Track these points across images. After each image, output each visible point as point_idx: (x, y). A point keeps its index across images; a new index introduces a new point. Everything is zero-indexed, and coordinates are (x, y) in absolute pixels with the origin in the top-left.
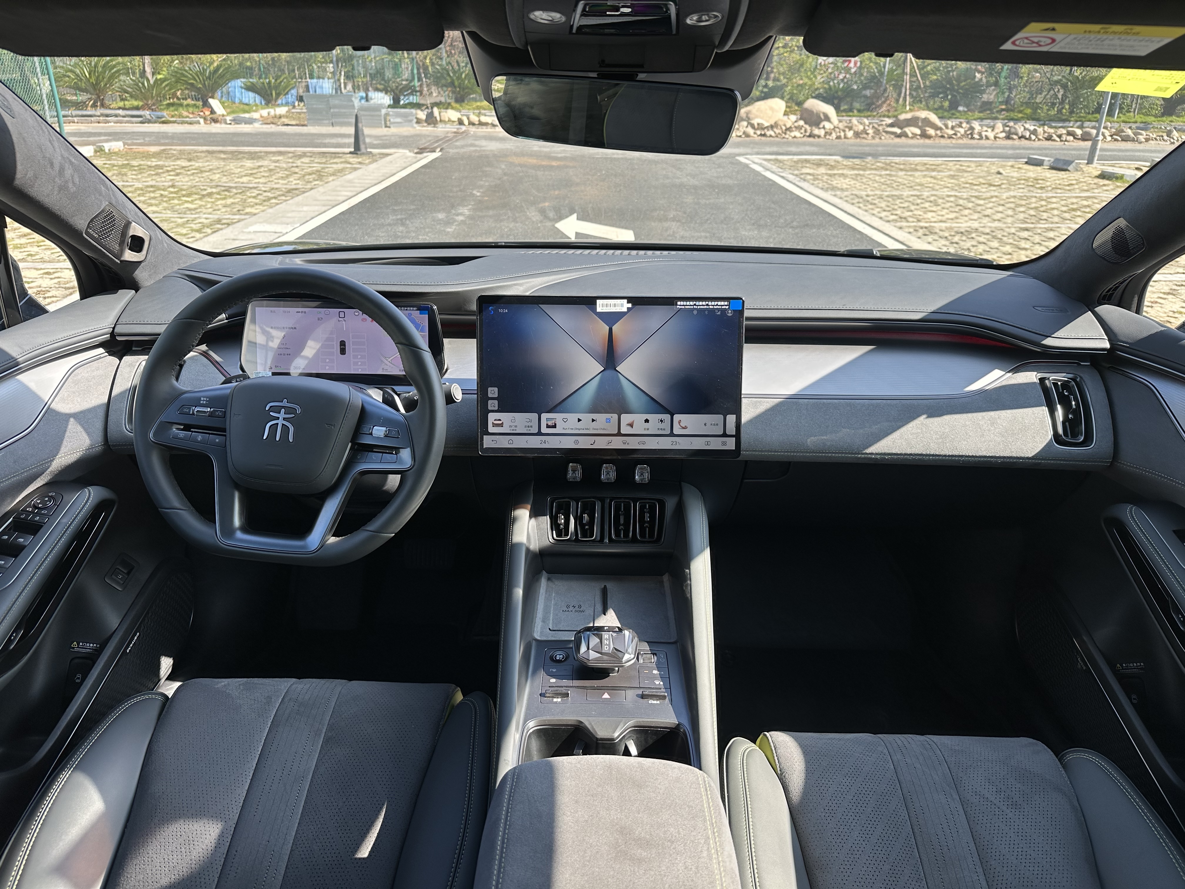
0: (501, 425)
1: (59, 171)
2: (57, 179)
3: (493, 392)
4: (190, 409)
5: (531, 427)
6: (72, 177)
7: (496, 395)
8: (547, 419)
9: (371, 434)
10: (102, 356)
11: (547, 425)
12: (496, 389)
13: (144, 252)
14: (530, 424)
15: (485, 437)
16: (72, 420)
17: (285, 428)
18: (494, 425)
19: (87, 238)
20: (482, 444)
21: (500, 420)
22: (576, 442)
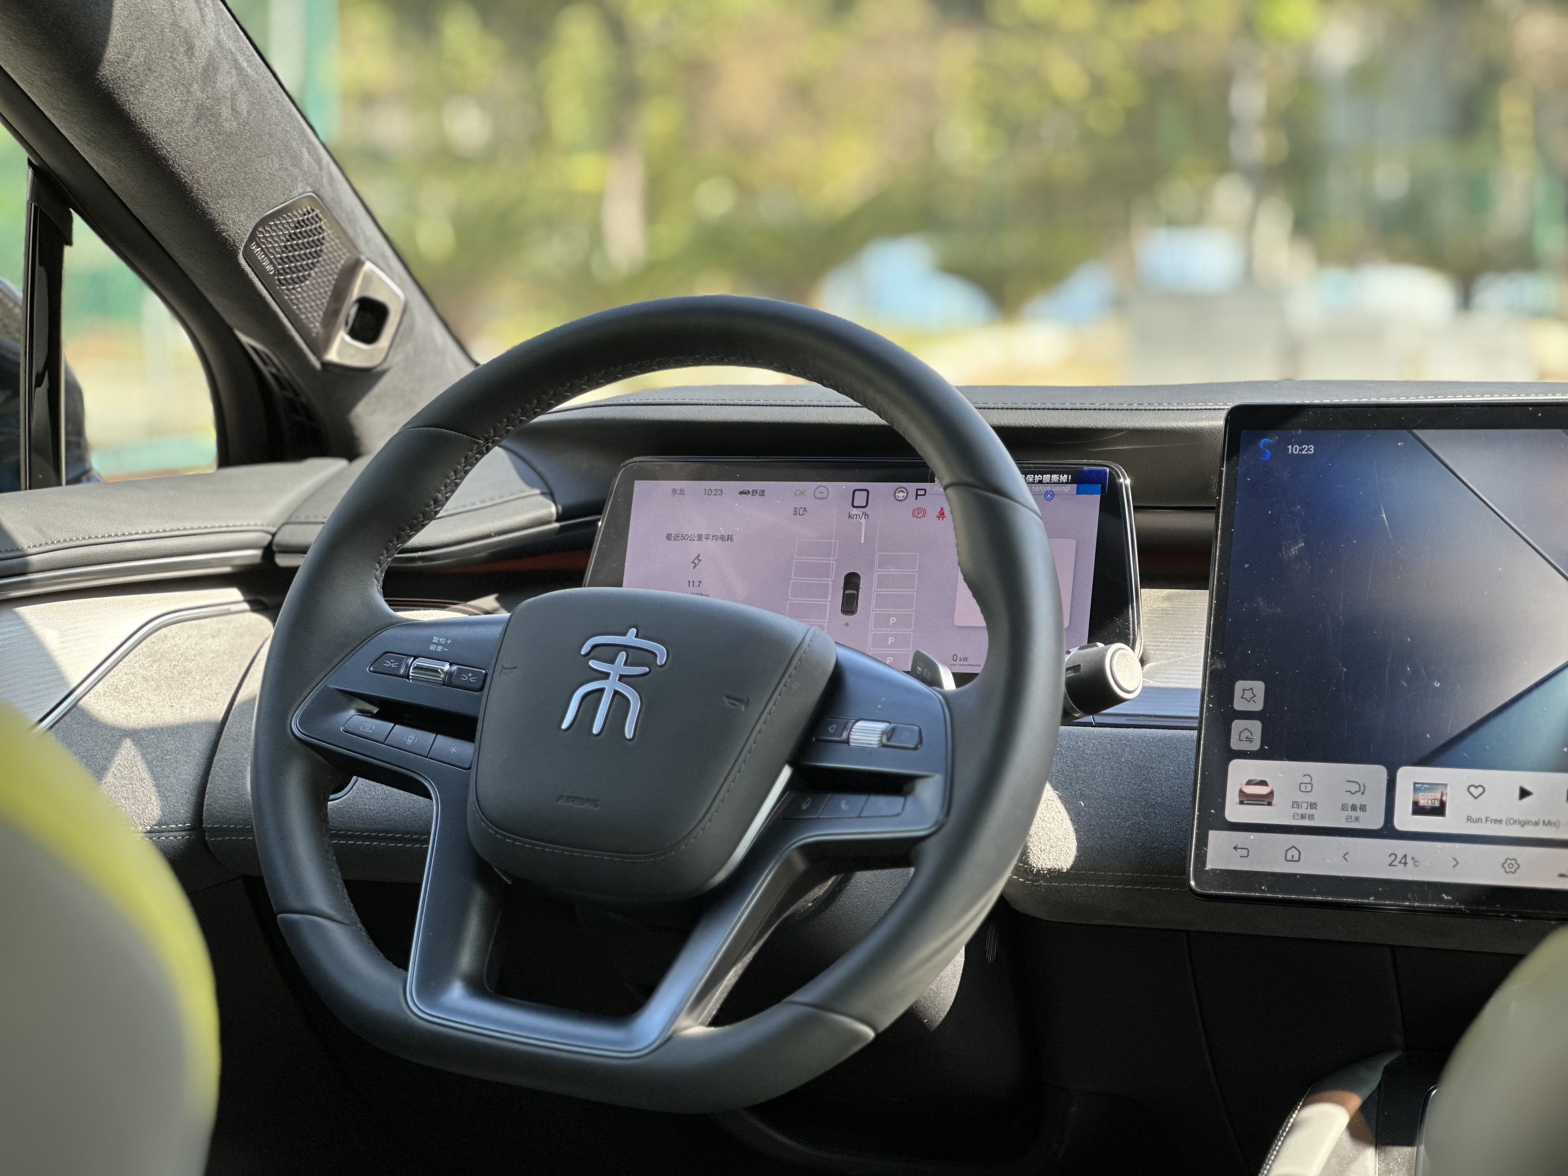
0: (1266, 800)
1: (206, 69)
2: (195, 86)
3: (1248, 695)
4: (400, 661)
5: (1363, 808)
6: (234, 95)
7: (1258, 705)
8: (1417, 788)
9: (847, 742)
10: (234, 608)
11: (1415, 804)
12: (1259, 687)
13: (384, 340)
14: (1358, 800)
15: (1214, 836)
16: (128, 743)
17: (620, 702)
18: (1245, 799)
19: (248, 269)
20: (1201, 858)
21: (1263, 783)
22: (1511, 866)
